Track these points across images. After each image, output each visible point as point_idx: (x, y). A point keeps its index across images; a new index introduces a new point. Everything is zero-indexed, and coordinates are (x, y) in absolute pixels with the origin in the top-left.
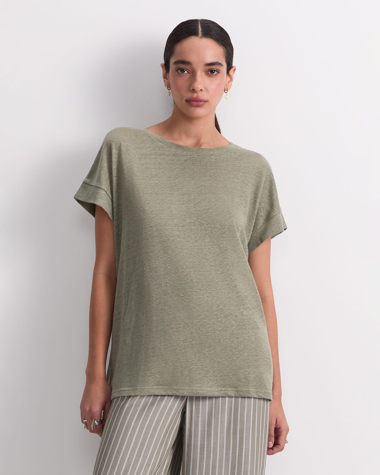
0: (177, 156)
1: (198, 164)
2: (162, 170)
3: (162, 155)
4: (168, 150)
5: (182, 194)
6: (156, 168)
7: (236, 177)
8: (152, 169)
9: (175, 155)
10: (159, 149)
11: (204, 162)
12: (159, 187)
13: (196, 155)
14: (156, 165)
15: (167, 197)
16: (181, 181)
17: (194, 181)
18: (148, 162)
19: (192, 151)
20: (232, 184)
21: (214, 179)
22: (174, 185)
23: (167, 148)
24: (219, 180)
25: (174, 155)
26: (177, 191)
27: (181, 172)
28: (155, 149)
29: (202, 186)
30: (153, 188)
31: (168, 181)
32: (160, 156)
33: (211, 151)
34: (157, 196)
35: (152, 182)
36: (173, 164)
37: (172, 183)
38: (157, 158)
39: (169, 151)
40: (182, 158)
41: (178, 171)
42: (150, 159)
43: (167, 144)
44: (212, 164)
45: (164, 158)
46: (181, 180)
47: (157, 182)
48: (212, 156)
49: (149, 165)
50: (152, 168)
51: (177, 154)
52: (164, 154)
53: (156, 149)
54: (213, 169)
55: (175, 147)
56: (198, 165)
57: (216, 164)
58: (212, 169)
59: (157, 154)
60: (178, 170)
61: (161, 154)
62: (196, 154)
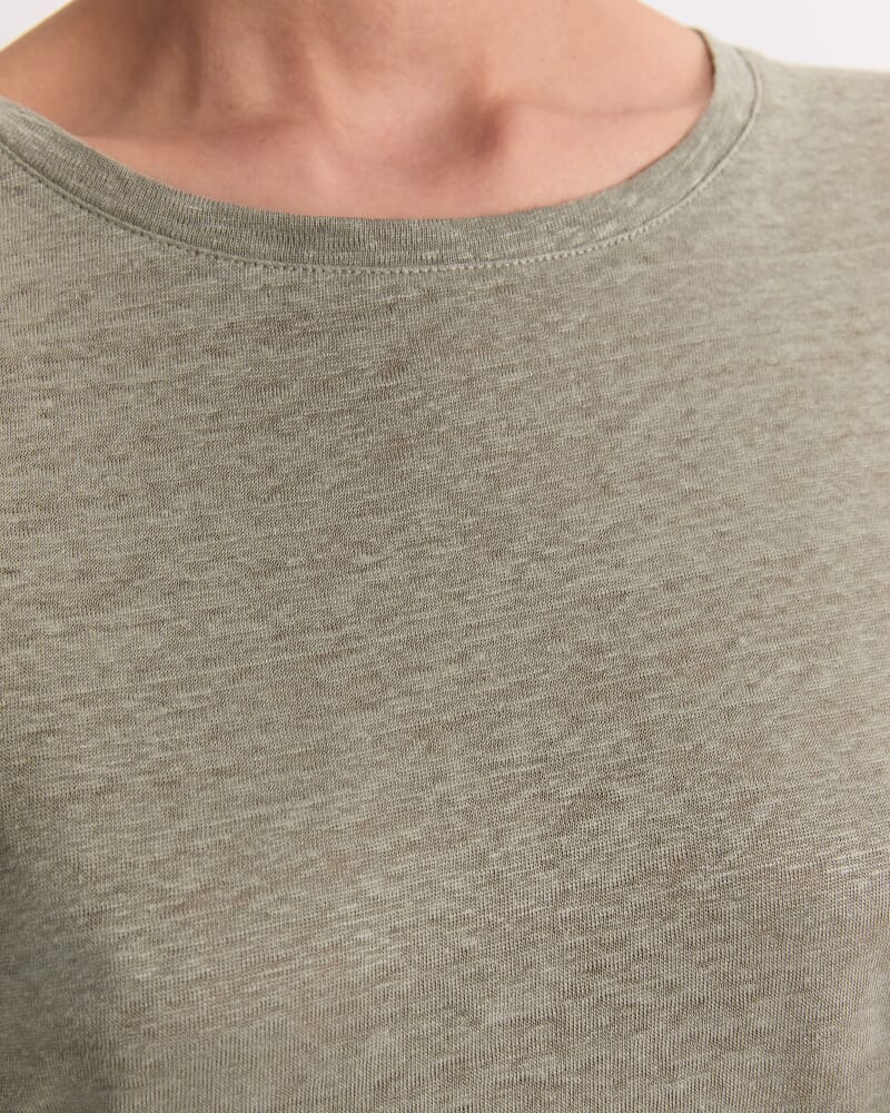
0: (304, 332)
1: (516, 377)
2: (183, 500)
3: (162, 355)
4: (212, 293)
5: (421, 732)
6: (123, 496)
7: (856, 425)
8: (88, 513)
9: (283, 325)
10: (125, 296)
11: (567, 336)
12: (183, 699)
13: (478, 286)
14: (124, 458)
15: (269, 801)
16: (383, 586)
17: (504, 569)
18: (41, 436)
19: (429, 255)
20: (840, 513)
21: (686, 497)
22: (320, 641)
23: (199, 272)
24: (727, 503)
25: (277, 329)
26: (362, 705)
27: (374, 497)
28: (86, 298)
29: (584, 601)
30: (118, 722)
31: (260, 617)
32: (146, 363)
33: (600, 219)
34: (173, 814)
35: (106, 655)
36: (284, 426)
37: (304, 631)
38: (113, 387)
39: (223, 298)
40: (359, 340)
41: (343, 484)
42: (50, 403)
43: (187, 231)
44: (634, 340)
45: (185, 377)
46: (384, 576)
47: (152, 642)
48: (615, 263)
49: (51, 467)
50: (87, 501)
51: (307, 317)
52: (177, 341)
53: (93, 304)
54: (654, 390)
55: (274, 246)
56: (517, 389)
57: (663, 337)
58: (644, 399)
59: (115, 348)
60: (335, 479)
61: (147, 340)
62: (482, 275)
